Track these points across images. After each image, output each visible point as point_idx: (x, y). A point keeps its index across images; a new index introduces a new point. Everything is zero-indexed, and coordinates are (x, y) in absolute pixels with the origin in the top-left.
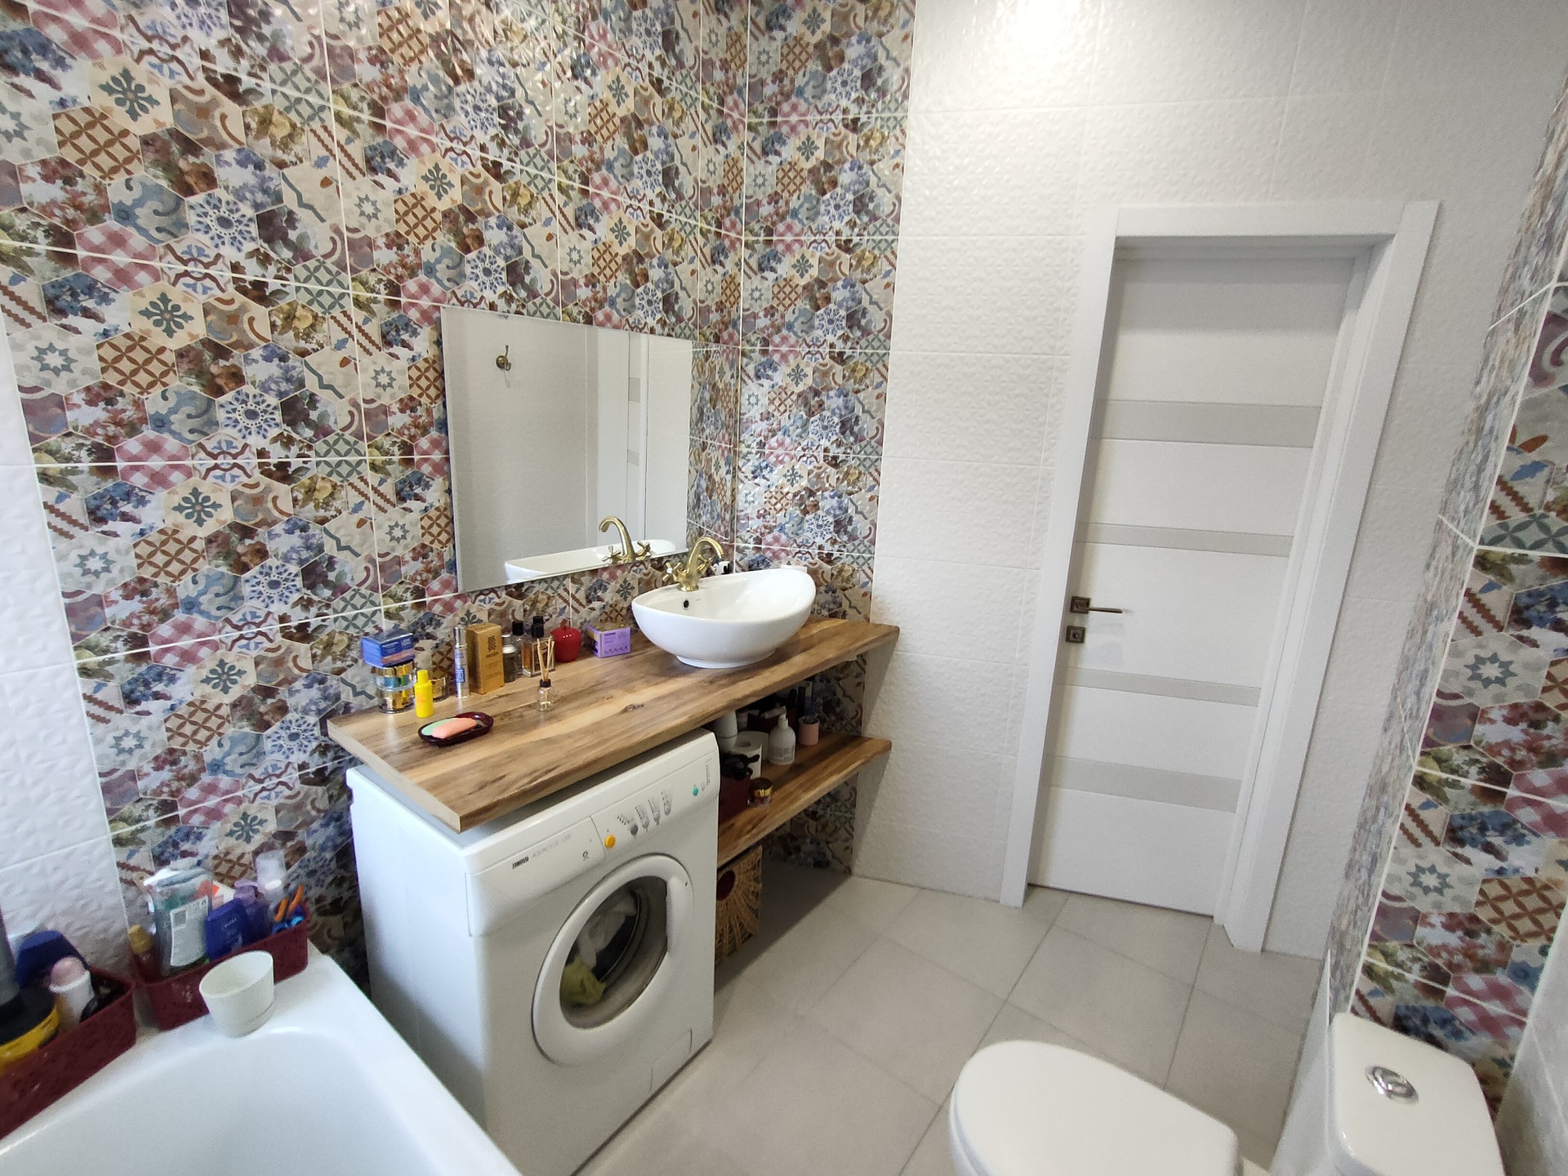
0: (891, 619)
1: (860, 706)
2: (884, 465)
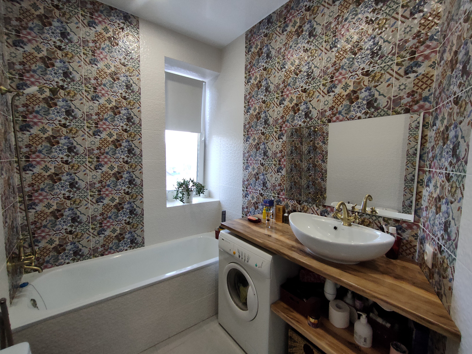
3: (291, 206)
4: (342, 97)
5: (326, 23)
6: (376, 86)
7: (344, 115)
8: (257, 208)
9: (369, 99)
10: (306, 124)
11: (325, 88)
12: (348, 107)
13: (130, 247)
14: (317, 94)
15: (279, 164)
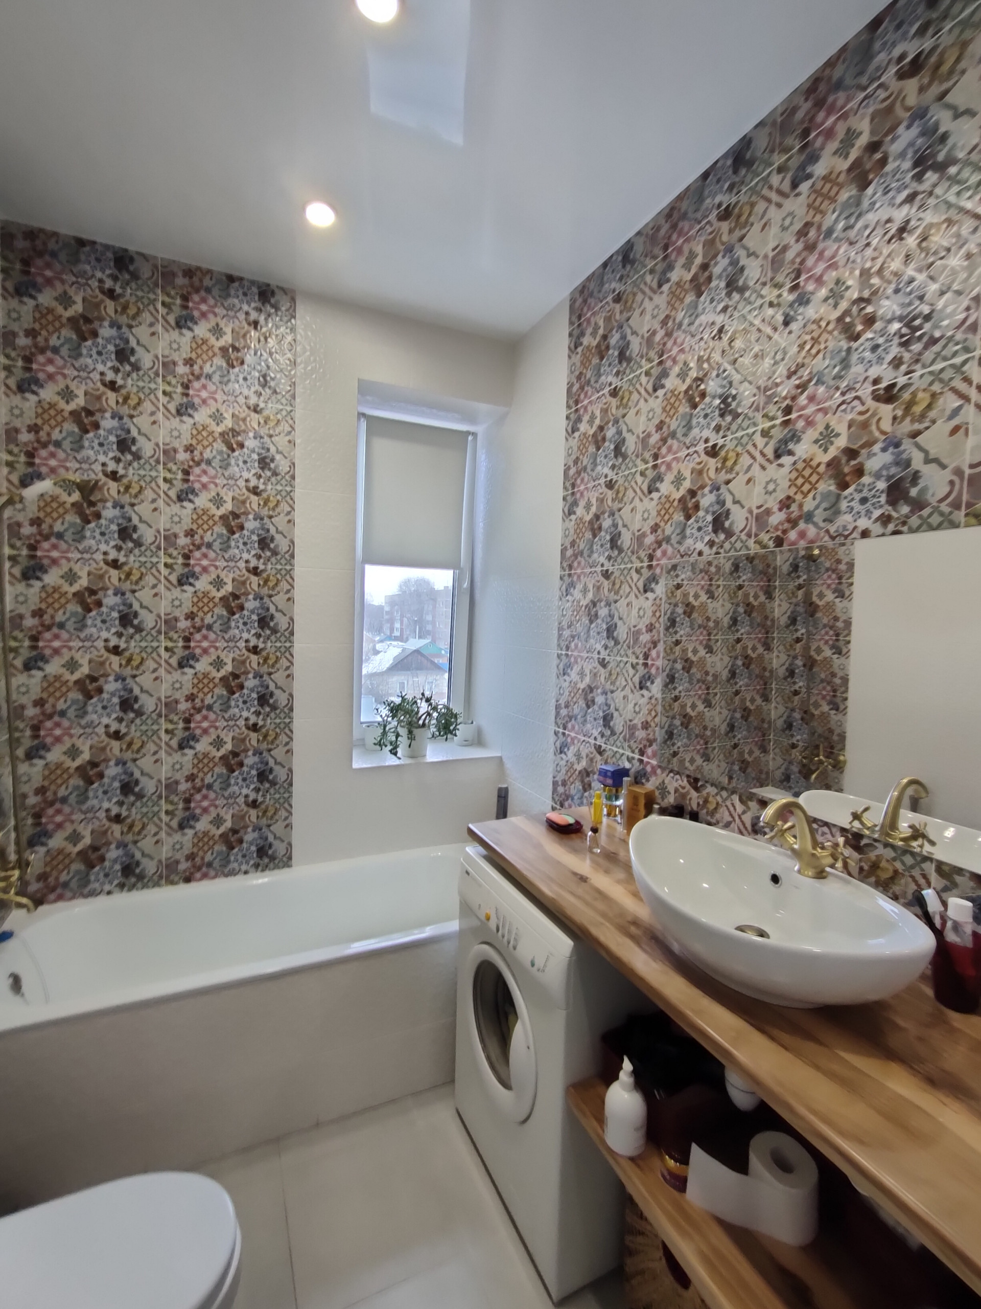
3: (672, 792)
4: (815, 469)
5: (774, 250)
6: (915, 435)
7: (822, 524)
8: (587, 787)
9: (893, 476)
10: (714, 549)
11: (767, 444)
12: (833, 499)
13: (256, 866)
14: (745, 460)
15: (646, 665)
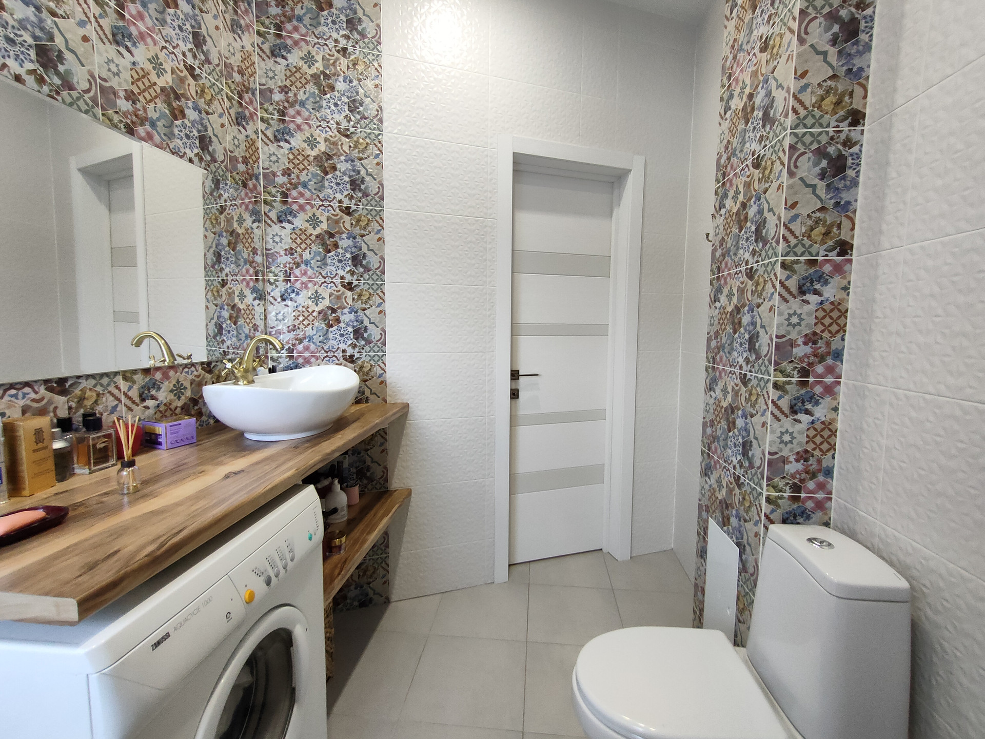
0: (403, 398)
1: (386, 468)
2: (387, 288)
7: (163, 137)
